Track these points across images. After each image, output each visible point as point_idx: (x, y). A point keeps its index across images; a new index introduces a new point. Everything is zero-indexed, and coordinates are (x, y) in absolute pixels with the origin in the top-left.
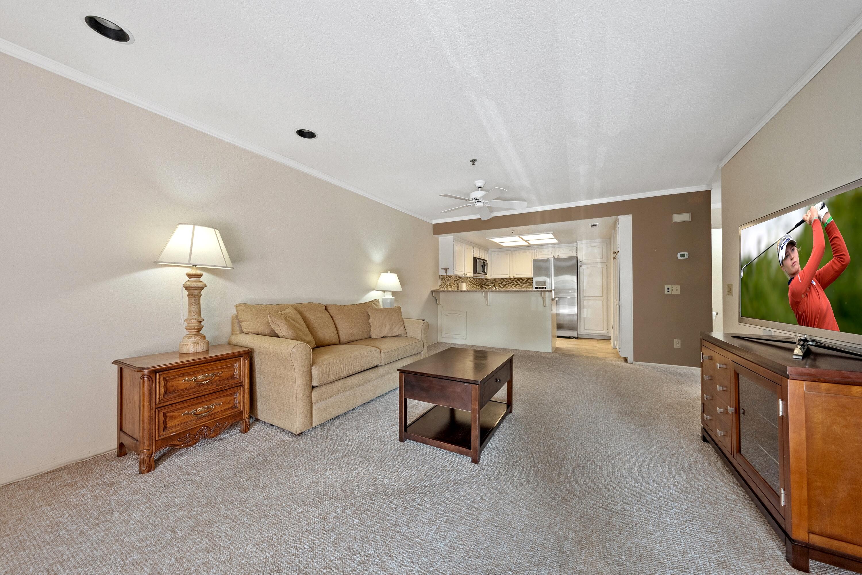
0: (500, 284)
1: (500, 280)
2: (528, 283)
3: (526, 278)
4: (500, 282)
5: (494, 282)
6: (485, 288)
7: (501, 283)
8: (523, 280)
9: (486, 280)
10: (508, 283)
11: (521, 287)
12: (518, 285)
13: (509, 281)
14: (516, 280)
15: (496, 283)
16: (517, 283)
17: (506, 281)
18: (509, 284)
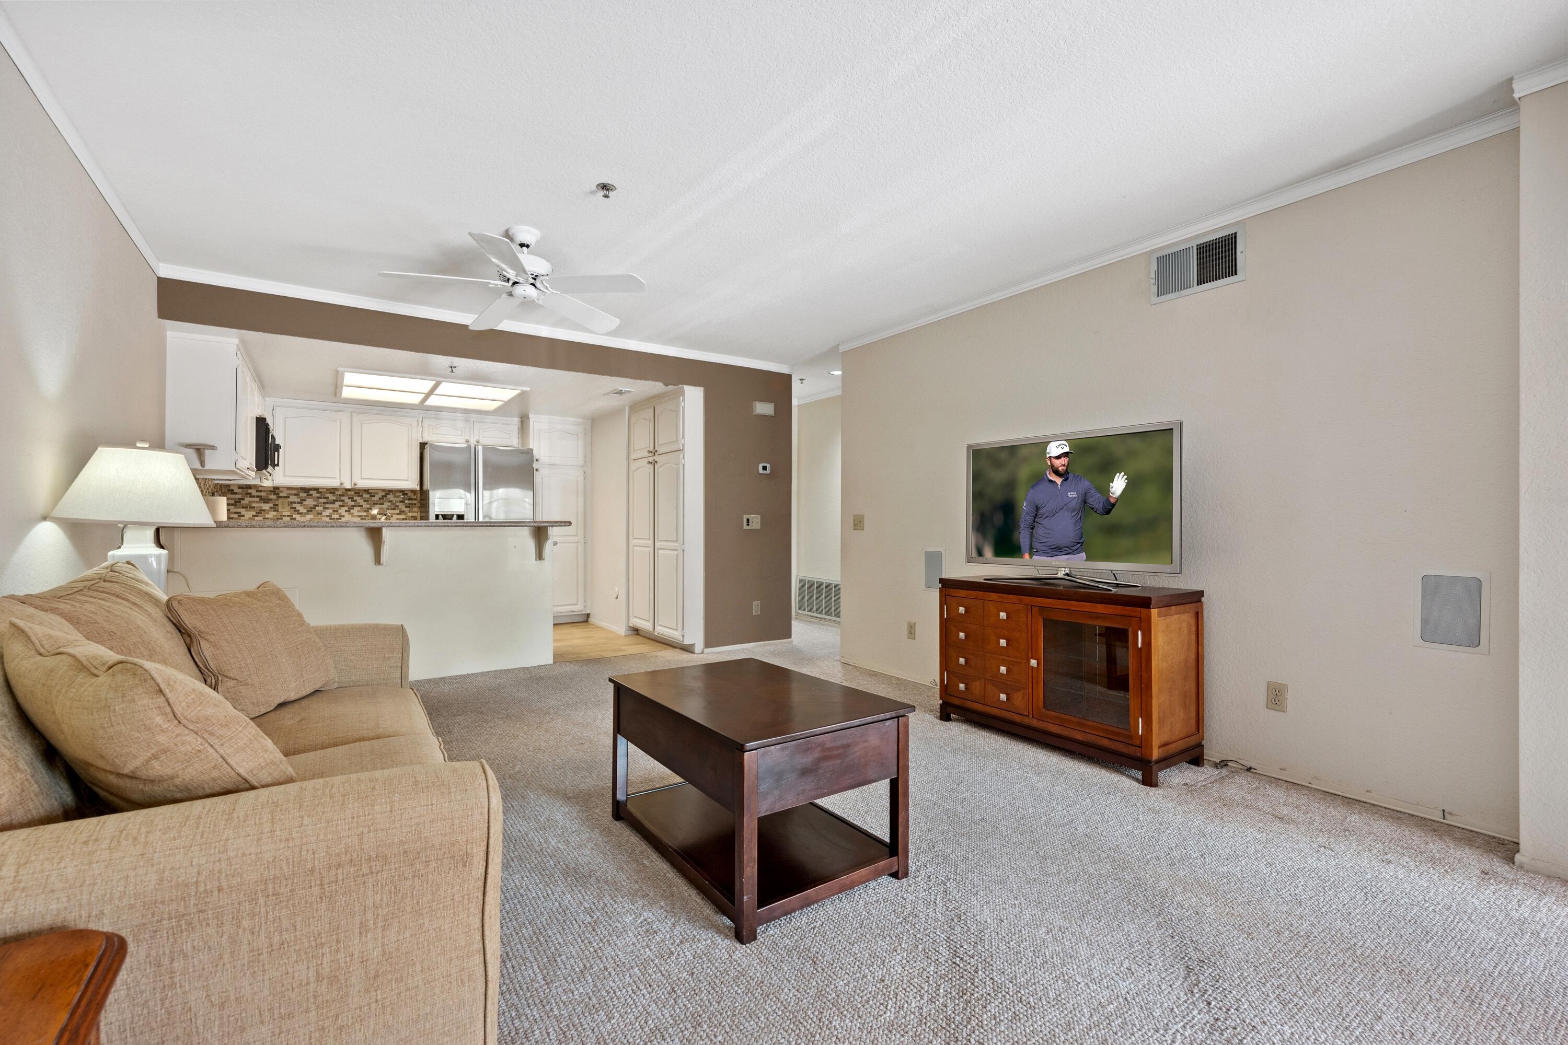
0: (294, 505)
1: (295, 492)
2: (387, 505)
3: (383, 490)
4: (293, 498)
5: (274, 497)
6: (236, 516)
7: (299, 500)
8: (372, 495)
9: (240, 491)
10: (325, 500)
11: (365, 514)
12: (356, 509)
13: (327, 495)
14: (349, 493)
15: (280, 500)
16: (353, 503)
17: (318, 495)
18: (327, 506)
